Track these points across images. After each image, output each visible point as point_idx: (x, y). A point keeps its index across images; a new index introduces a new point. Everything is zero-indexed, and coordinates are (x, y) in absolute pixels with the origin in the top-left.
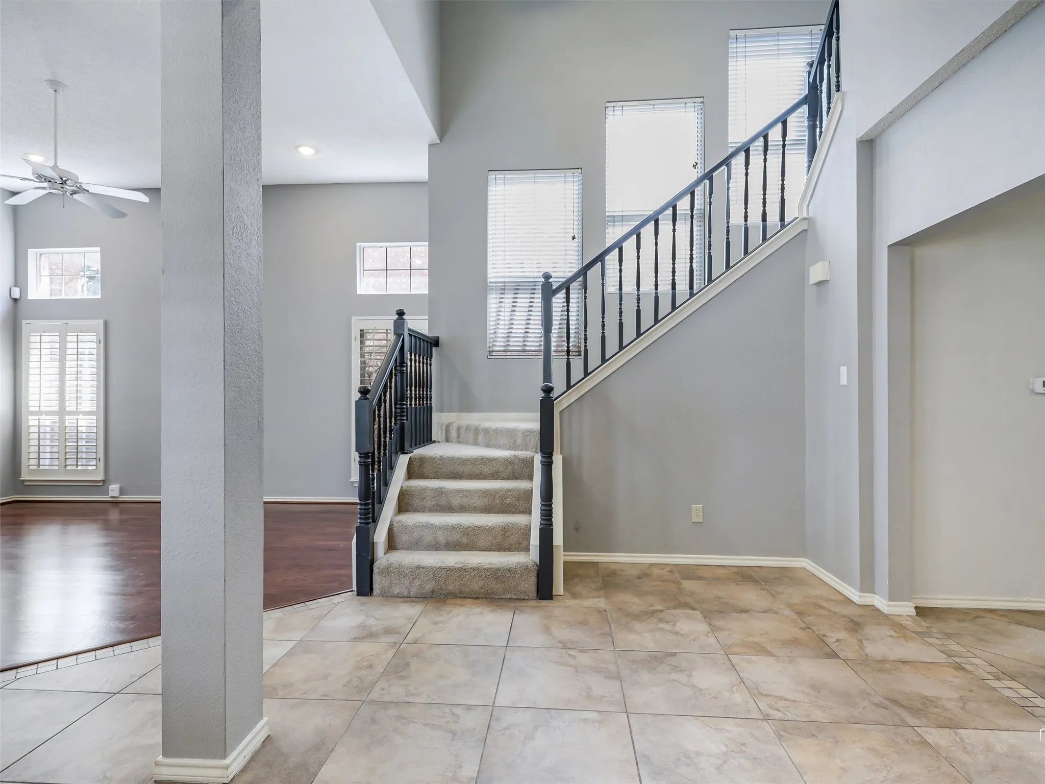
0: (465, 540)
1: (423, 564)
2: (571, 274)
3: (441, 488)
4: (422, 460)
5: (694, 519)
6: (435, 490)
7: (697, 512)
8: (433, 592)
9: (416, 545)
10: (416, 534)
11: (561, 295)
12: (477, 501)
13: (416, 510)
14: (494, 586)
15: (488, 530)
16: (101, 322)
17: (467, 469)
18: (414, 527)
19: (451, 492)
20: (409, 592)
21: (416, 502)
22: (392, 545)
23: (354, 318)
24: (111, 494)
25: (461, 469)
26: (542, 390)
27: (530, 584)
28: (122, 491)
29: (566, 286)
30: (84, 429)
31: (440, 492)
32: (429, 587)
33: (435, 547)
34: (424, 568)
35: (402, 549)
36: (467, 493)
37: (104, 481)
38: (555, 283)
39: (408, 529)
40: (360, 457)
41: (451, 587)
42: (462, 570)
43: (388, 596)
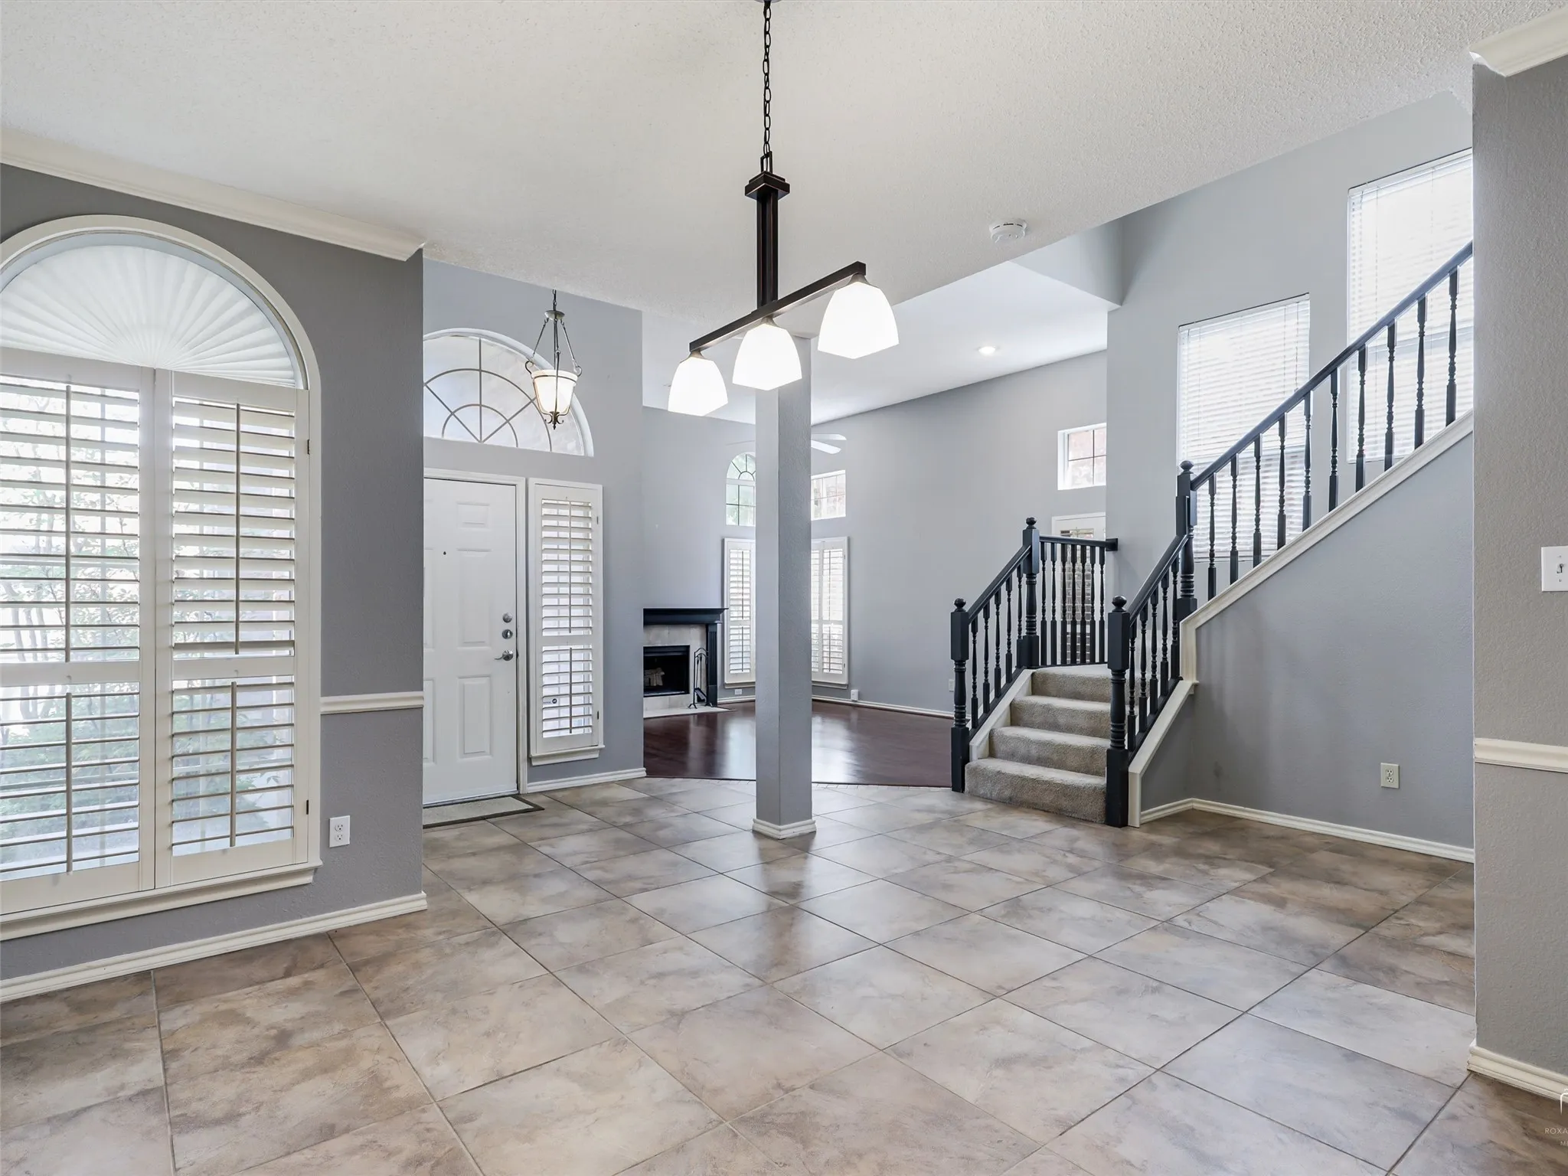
0: (1055, 757)
1: (1003, 771)
2: (1214, 460)
3: (1049, 705)
4: (1046, 677)
5: (1384, 783)
6: (1044, 706)
7: (1388, 773)
8: (1011, 799)
9: (1011, 756)
10: (1012, 745)
11: (1206, 486)
12: (1083, 723)
13: (1026, 725)
14: (1065, 803)
15: (1078, 750)
16: (846, 538)
17: (1087, 690)
18: (1011, 738)
19: (1058, 710)
20: (991, 794)
21: (1026, 717)
22: (992, 752)
23: (1054, 519)
24: (852, 699)
25: (1082, 689)
26: (1113, 603)
27: (1098, 806)
28: (860, 696)
29: (1209, 475)
30: (836, 637)
31: (1048, 709)
32: (1007, 793)
33: (1028, 760)
34: (1003, 774)
35: (1000, 758)
36: (1073, 713)
37: (847, 685)
38: (1195, 472)
39: (1006, 740)
40: (956, 665)
41: (1025, 797)
42: (1035, 781)
43: (975, 796)
